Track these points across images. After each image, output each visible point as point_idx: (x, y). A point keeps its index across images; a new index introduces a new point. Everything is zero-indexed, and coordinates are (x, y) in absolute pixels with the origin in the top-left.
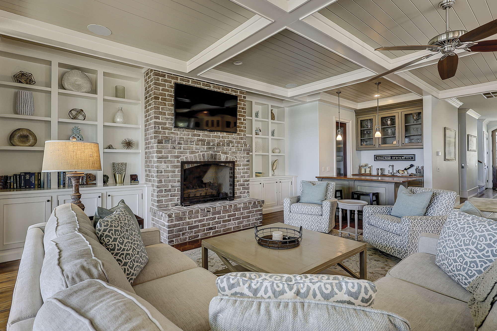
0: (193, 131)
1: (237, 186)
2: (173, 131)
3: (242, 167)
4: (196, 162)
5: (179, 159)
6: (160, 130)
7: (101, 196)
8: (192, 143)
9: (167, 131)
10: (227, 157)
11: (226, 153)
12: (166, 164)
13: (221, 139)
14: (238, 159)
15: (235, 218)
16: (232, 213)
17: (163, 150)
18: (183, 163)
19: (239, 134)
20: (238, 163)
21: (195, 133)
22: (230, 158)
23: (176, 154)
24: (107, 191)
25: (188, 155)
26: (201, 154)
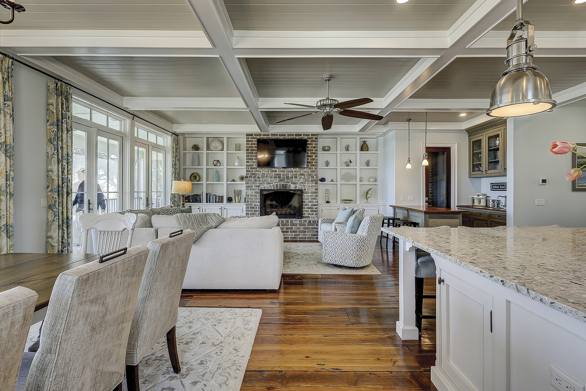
0: (272, 168)
1: (305, 209)
2: (258, 170)
3: (310, 194)
4: (268, 190)
5: (259, 188)
6: (250, 169)
7: (221, 208)
8: (268, 177)
9: (254, 170)
10: (296, 187)
11: (295, 183)
12: (251, 191)
13: (294, 173)
14: (306, 188)
15: (292, 231)
16: (290, 227)
17: (249, 182)
18: (262, 191)
19: (310, 168)
20: (306, 191)
21: (273, 170)
22: (299, 187)
23: (258, 185)
24: (224, 206)
25: (266, 185)
26: (275, 184)
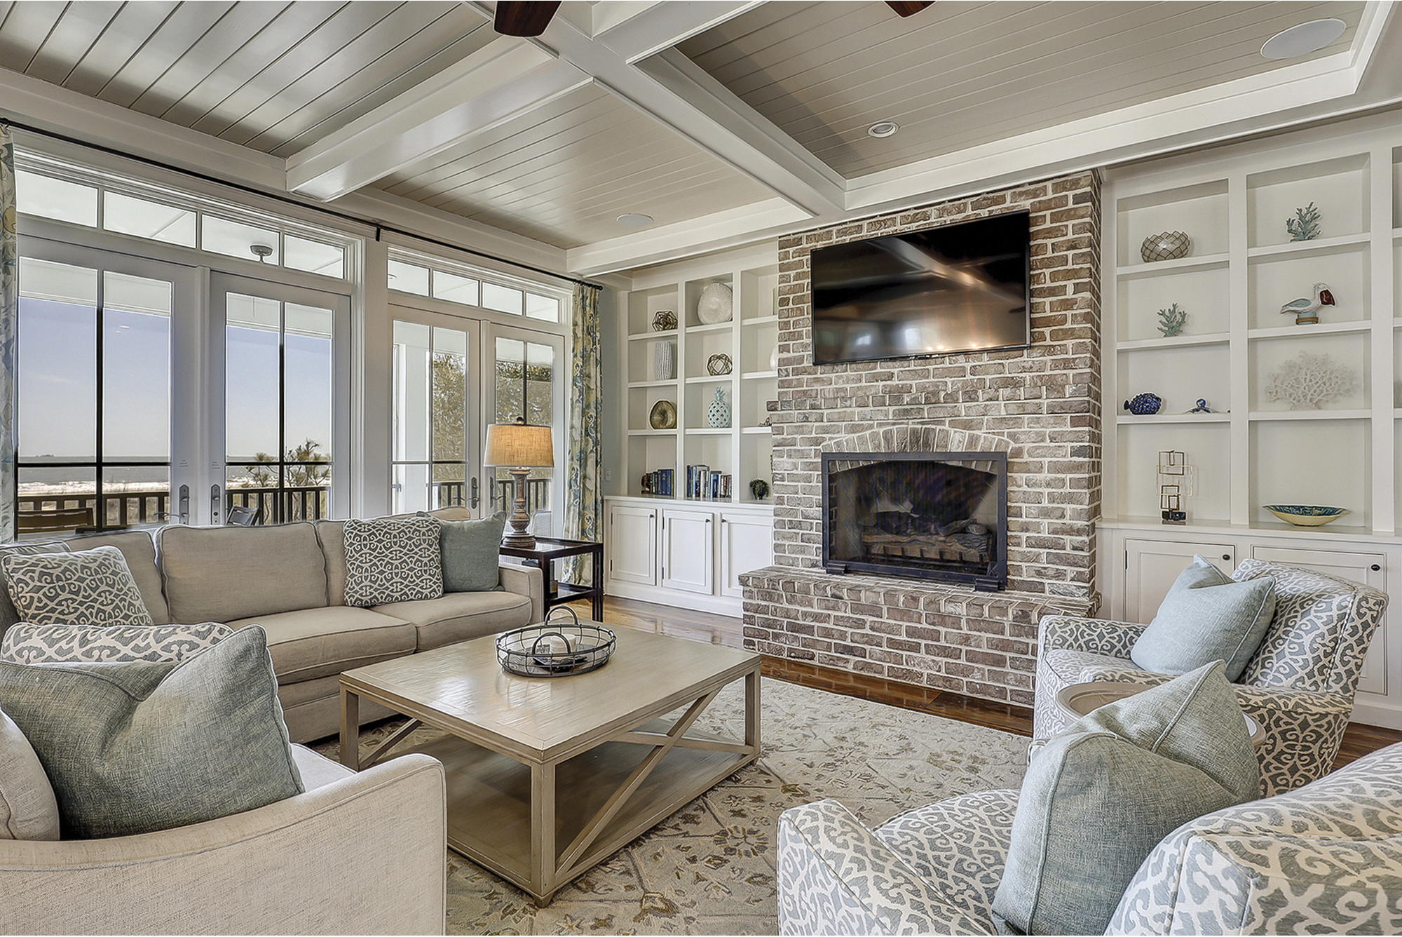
0: (872, 365)
1: (1018, 545)
2: (819, 375)
3: (1045, 475)
4: (852, 456)
5: (820, 447)
6: (791, 377)
8: (848, 403)
9: (805, 377)
10: (973, 440)
11: (967, 425)
12: (792, 460)
13: (969, 377)
14: (1027, 446)
15: (936, 646)
16: (925, 625)
17: (785, 425)
18: (828, 459)
19: (1050, 350)
20: (1026, 458)
21: (879, 370)
22: (987, 440)
23: (814, 435)
25: (843, 436)
26: (881, 430)
